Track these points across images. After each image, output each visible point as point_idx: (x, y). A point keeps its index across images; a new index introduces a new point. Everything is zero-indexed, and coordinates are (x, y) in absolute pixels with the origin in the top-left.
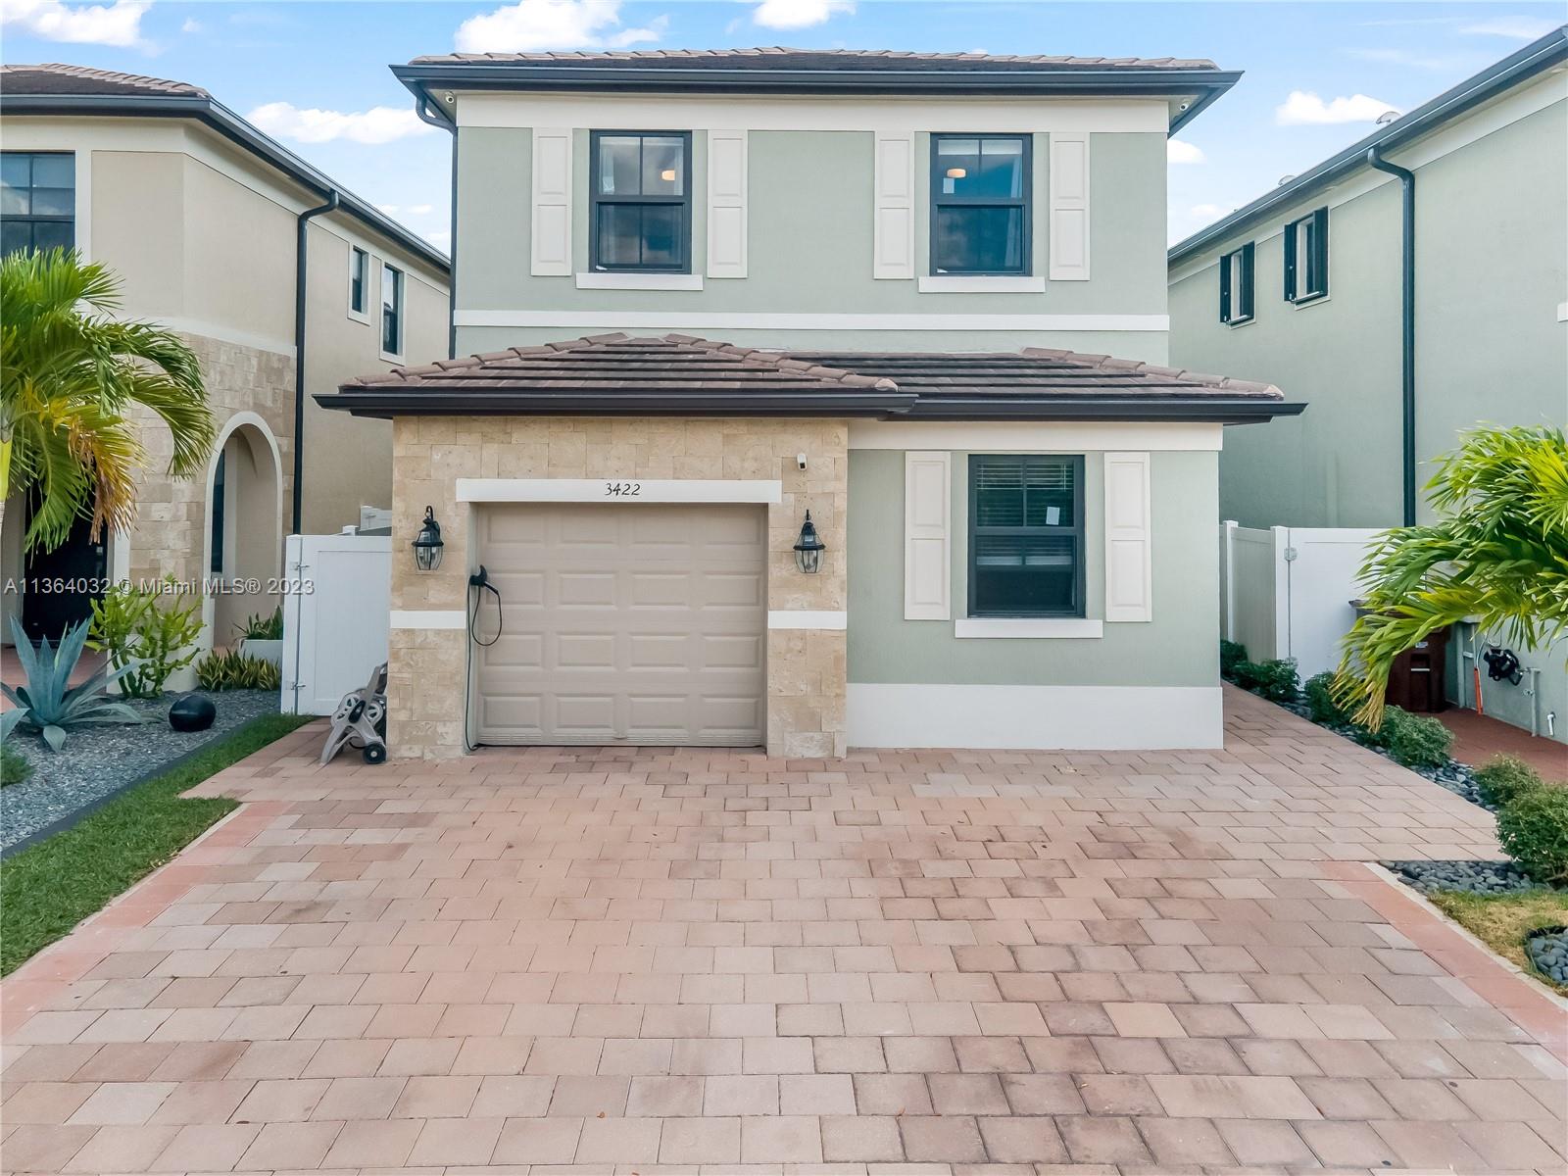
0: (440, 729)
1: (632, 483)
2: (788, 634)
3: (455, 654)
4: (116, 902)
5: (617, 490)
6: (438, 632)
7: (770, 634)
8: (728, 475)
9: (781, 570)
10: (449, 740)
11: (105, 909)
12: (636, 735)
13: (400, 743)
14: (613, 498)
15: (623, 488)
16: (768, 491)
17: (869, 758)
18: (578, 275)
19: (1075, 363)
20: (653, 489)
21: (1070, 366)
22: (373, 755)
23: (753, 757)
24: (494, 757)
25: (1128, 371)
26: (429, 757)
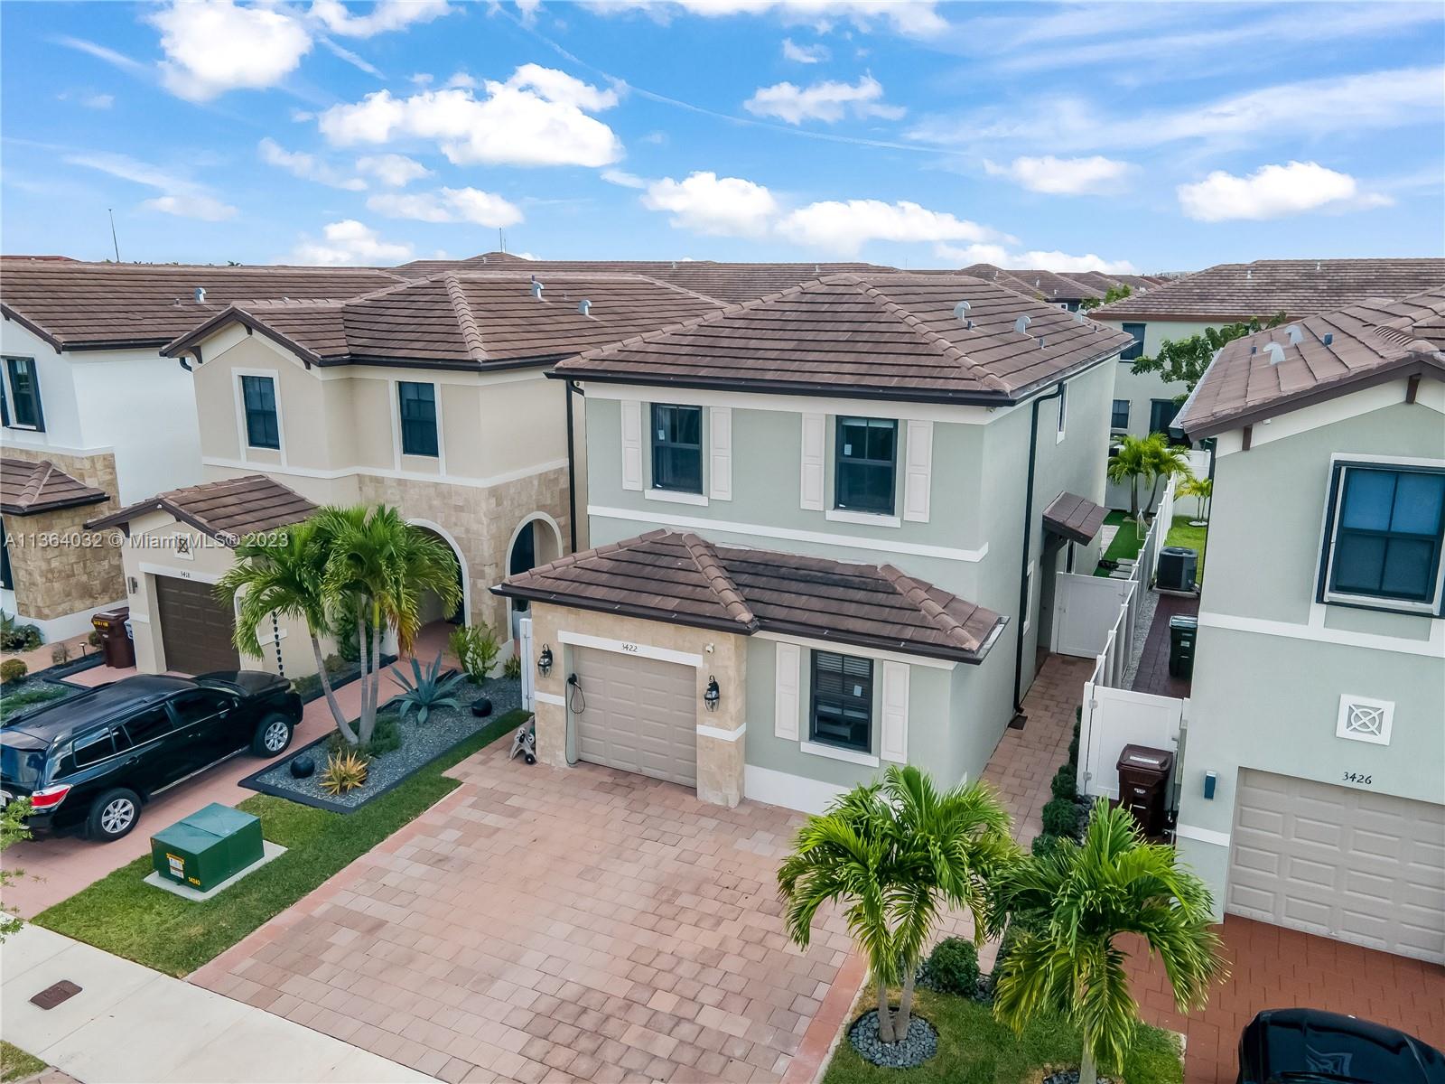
0: (556, 752)
1: (634, 645)
2: (707, 738)
3: (561, 717)
4: (391, 837)
5: (627, 647)
6: (554, 705)
7: (698, 738)
8: (675, 648)
9: (702, 703)
10: (560, 759)
11: (386, 841)
12: (647, 771)
13: (542, 754)
14: (625, 651)
15: (629, 647)
16: (695, 660)
17: (745, 811)
18: (646, 491)
19: (898, 588)
20: (644, 651)
21: (890, 591)
22: (530, 760)
23: (689, 798)
24: (581, 771)
25: (915, 605)
26: (553, 765)
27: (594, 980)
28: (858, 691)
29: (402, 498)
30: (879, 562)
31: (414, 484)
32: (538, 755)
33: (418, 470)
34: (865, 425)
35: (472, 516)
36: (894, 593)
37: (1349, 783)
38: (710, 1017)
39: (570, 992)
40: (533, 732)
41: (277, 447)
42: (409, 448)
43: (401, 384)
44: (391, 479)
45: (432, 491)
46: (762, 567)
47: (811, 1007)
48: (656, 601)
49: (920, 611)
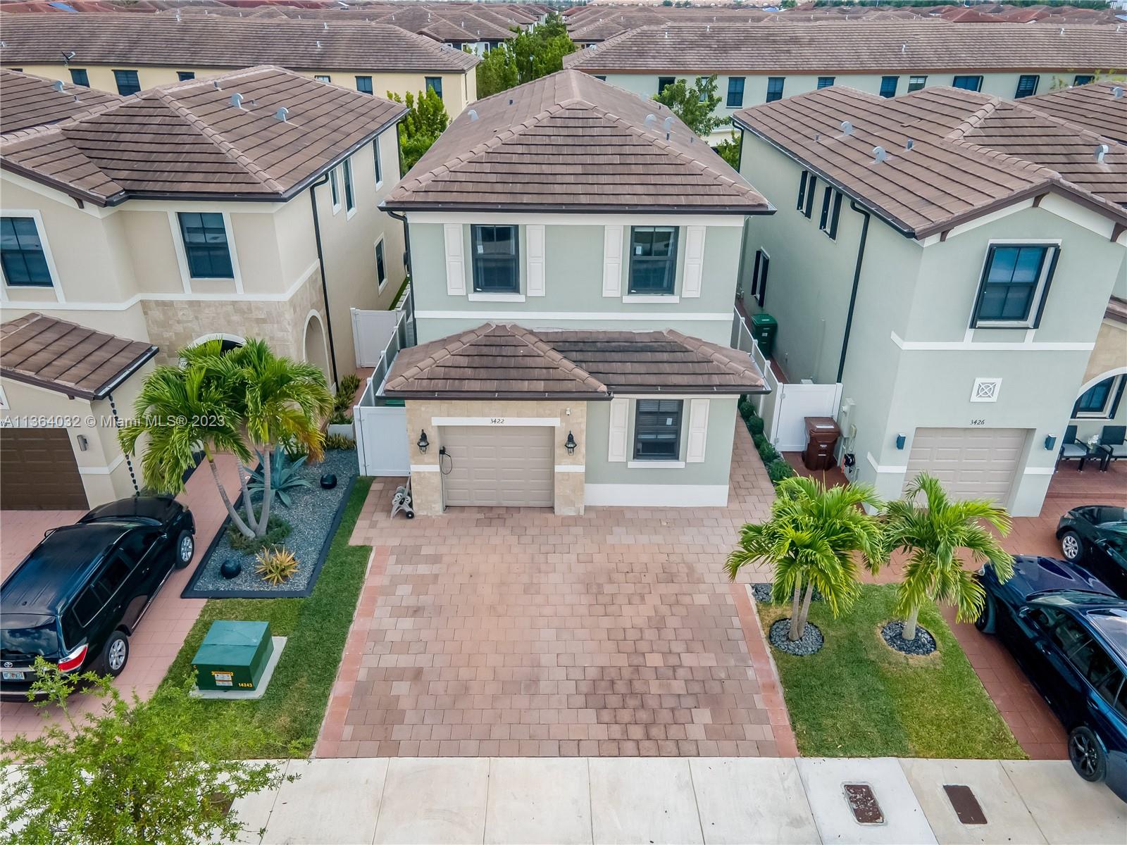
0: (433, 506)
1: (501, 419)
2: (563, 474)
3: (437, 480)
5: (495, 421)
6: (428, 472)
7: (556, 475)
8: (538, 416)
9: (560, 451)
10: (437, 509)
11: (358, 609)
12: (506, 503)
13: (419, 510)
14: (493, 424)
15: (497, 421)
16: (555, 422)
17: (593, 515)
18: (469, 295)
19: (687, 346)
20: (509, 421)
21: (684, 350)
22: (409, 515)
23: (550, 516)
24: (453, 515)
25: (707, 359)
26: (429, 515)
27: (602, 660)
28: (669, 421)
29: (197, 318)
30: (663, 328)
31: (209, 304)
32: (415, 509)
33: (211, 291)
34: (653, 231)
35: (276, 326)
36: (687, 351)
37: (974, 426)
38: (688, 660)
39: (592, 673)
40: (410, 495)
41: (50, 284)
42: (198, 270)
43: (180, 215)
44: (182, 302)
45: (230, 308)
46: (582, 344)
47: (738, 634)
48: (525, 386)
49: (712, 362)
